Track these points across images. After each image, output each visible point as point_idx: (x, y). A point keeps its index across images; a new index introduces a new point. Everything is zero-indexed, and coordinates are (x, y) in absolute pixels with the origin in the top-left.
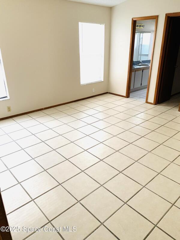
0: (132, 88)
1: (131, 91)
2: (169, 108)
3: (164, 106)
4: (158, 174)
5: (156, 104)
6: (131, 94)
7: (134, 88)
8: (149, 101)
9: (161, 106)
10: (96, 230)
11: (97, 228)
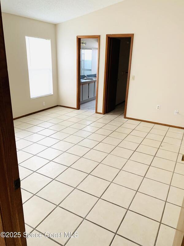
0: (81, 100)
1: (81, 103)
2: (116, 116)
3: (111, 115)
4: (120, 171)
5: (104, 114)
6: (81, 106)
7: (83, 100)
8: (98, 111)
9: (109, 115)
10: (80, 225)
11: (81, 223)
